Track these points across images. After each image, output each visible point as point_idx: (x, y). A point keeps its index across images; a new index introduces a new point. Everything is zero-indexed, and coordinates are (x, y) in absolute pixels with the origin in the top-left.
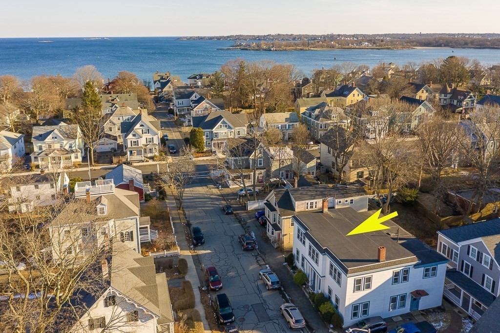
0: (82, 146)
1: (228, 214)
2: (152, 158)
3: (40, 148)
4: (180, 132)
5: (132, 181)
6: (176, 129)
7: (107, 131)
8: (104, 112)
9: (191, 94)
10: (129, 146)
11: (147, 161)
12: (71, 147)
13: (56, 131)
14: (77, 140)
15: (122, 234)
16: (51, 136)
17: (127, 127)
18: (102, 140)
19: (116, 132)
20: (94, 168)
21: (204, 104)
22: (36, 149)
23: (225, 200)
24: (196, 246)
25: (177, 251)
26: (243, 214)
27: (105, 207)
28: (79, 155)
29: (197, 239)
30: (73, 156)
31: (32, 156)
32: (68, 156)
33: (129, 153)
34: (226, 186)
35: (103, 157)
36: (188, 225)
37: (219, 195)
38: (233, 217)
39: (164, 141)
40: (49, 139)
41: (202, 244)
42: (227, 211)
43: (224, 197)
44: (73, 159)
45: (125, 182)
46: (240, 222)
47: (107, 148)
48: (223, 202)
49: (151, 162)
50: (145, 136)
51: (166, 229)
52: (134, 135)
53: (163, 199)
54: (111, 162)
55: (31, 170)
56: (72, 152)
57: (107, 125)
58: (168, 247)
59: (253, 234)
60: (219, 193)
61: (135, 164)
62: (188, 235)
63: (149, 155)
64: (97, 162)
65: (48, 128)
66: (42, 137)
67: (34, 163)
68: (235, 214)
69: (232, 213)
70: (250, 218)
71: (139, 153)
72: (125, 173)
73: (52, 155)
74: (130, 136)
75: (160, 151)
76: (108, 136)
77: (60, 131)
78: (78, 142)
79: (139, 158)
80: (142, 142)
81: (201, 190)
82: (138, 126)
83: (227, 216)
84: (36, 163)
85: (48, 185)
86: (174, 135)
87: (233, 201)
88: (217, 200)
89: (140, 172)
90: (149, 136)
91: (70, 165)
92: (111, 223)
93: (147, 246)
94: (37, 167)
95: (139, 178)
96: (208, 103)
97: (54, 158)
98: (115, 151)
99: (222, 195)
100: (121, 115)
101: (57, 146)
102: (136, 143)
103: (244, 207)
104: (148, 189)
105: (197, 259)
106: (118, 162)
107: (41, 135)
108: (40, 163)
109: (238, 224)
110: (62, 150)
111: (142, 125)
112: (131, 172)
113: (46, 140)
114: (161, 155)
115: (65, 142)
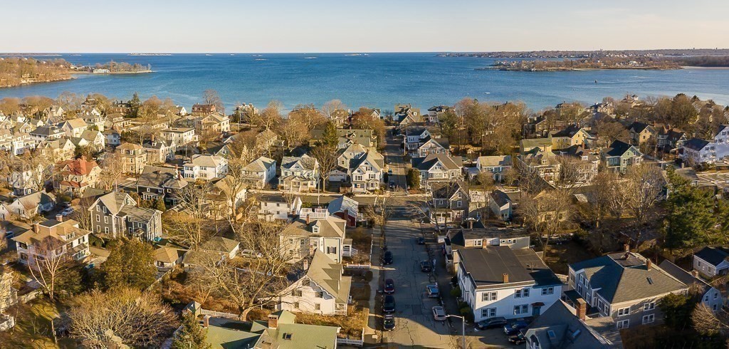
0: (318, 175)
1: (420, 244)
2: (373, 191)
3: (286, 173)
4: (405, 168)
5: (347, 211)
6: (402, 165)
7: (340, 164)
8: (341, 146)
9: (422, 131)
10: (354, 179)
11: (368, 194)
12: (308, 176)
13: (299, 162)
14: (314, 171)
15: (328, 248)
16: (294, 166)
17: (355, 163)
18: (334, 172)
19: (347, 165)
20: (324, 195)
21: (429, 144)
22: (283, 174)
23: (422, 233)
24: (385, 265)
25: (369, 265)
26: (433, 246)
27: (318, 228)
28: (314, 182)
29: (387, 259)
30: (309, 182)
31: (280, 179)
32: (306, 182)
33: (353, 186)
34: (427, 221)
35: (333, 186)
36: (385, 249)
37: (419, 229)
38: (423, 247)
39: (386, 177)
40: (293, 168)
41: (390, 263)
42: (420, 242)
43: (422, 230)
44: (309, 186)
45: (342, 210)
46: (428, 251)
47: (338, 179)
48: (420, 234)
49: (371, 195)
50: (368, 173)
51: (366, 250)
52: (359, 171)
53: (371, 227)
54: (338, 192)
55: (278, 190)
56: (309, 179)
57: (340, 158)
58: (362, 262)
59: (435, 261)
60: (420, 227)
61: (357, 195)
62: (381, 256)
63: (371, 189)
64: (328, 189)
65: (293, 159)
66: (288, 166)
67: (280, 184)
68: (426, 245)
69: (424, 244)
70: (438, 249)
71: (362, 186)
72: (343, 204)
73: (294, 180)
74: (356, 172)
75: (381, 186)
76: (340, 168)
77: (302, 162)
78: (315, 172)
79: (362, 190)
80: (365, 177)
81: (405, 223)
82: (363, 164)
83: (419, 246)
84: (282, 185)
85: (286, 205)
86: (398, 171)
87: (428, 235)
88: (415, 232)
89: (357, 203)
90: (372, 173)
91: (305, 189)
92: (321, 239)
93: (346, 259)
94: (282, 188)
95: (355, 208)
96: (433, 143)
97: (295, 183)
98: (344, 181)
99: (421, 229)
100: (353, 151)
101: (299, 174)
102: (360, 178)
103: (435, 240)
104: (361, 218)
105: (382, 273)
106: (344, 192)
107: (287, 164)
108: (284, 185)
109: (425, 253)
110: (302, 177)
111: (366, 164)
112: (349, 204)
113: (291, 168)
114: (381, 189)
115: (305, 171)
